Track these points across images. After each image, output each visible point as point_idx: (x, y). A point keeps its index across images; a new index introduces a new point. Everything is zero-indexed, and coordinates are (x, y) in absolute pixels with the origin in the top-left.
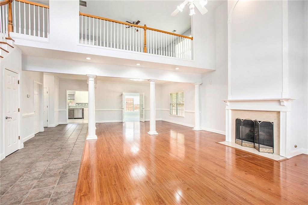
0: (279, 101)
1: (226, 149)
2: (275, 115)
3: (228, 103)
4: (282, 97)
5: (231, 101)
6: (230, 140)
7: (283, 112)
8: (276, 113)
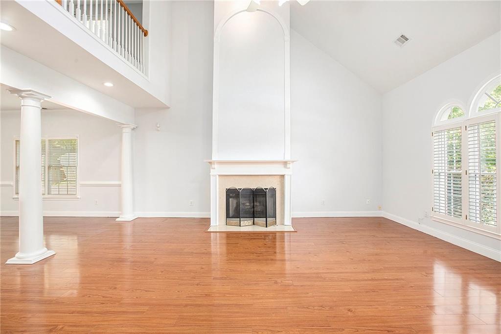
0: (285, 163)
1: (212, 237)
2: (278, 179)
3: (216, 166)
4: (284, 158)
5: (221, 163)
6: (218, 223)
7: (288, 175)
8: (279, 177)
